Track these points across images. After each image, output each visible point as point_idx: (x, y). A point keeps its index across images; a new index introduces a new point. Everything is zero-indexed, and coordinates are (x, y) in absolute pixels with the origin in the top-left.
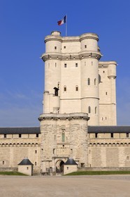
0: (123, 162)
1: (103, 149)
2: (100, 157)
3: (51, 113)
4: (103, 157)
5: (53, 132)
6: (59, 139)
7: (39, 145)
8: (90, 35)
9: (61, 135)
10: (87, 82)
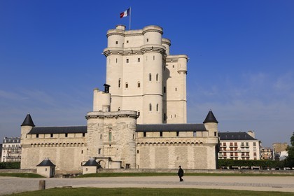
0: (173, 163)
1: (152, 149)
2: (148, 158)
3: (100, 111)
4: (152, 157)
5: (99, 131)
6: (106, 139)
7: (86, 145)
8: (152, 28)
9: (108, 135)
10: (148, 78)
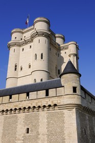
10: (34, 58)
